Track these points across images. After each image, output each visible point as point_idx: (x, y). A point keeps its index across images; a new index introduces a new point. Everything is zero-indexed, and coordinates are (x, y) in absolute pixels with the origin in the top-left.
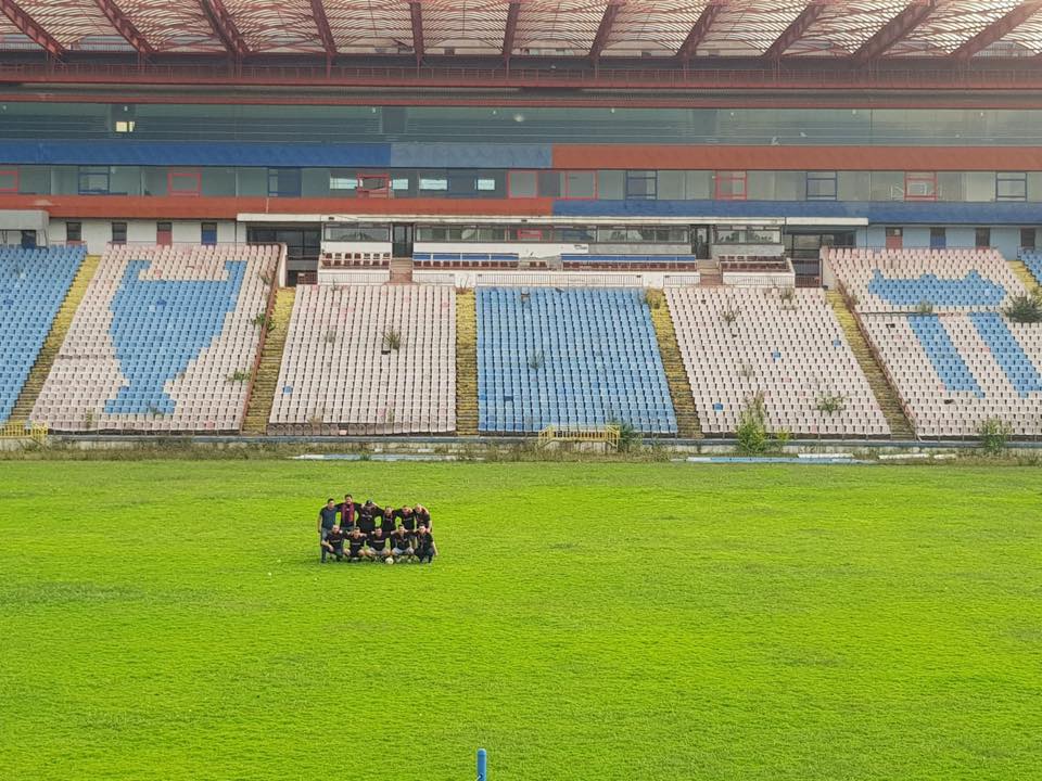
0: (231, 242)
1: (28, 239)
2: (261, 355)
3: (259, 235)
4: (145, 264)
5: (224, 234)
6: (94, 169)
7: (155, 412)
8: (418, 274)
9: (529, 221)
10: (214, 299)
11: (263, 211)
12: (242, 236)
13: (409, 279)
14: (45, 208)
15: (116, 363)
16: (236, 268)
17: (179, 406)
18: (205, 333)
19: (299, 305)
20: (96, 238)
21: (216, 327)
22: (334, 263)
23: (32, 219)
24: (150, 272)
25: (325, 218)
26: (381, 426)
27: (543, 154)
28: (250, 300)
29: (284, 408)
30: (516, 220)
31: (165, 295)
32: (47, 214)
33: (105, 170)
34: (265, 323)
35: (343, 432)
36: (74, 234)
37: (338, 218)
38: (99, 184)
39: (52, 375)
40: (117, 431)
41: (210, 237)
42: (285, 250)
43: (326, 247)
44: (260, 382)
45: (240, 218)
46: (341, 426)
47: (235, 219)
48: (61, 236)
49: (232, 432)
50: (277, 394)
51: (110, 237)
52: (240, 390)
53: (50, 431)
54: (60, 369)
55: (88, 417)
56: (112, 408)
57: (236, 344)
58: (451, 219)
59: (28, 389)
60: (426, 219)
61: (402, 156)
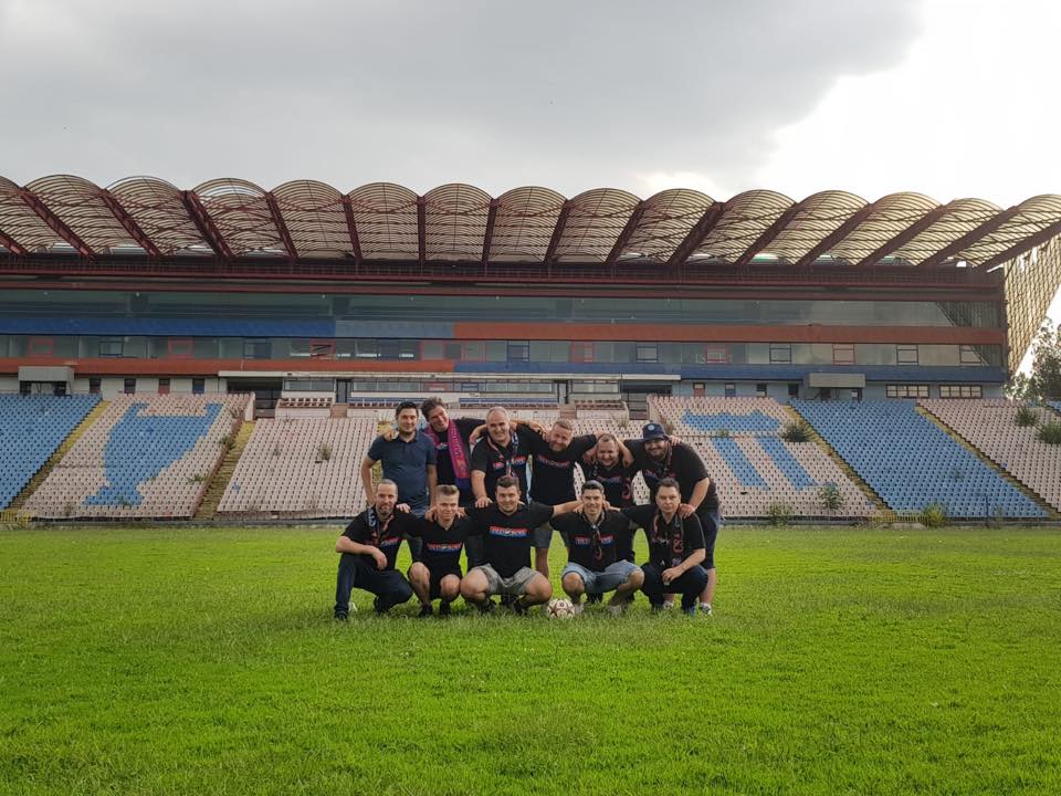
0: (215, 392)
1: (59, 388)
2: (221, 464)
3: (236, 386)
4: (144, 406)
5: (209, 386)
6: (114, 339)
7: (125, 504)
8: (350, 412)
9: (437, 376)
10: (192, 428)
11: (238, 369)
12: (223, 387)
13: (345, 415)
14: (72, 366)
15: (103, 471)
16: (213, 409)
17: (146, 499)
18: (177, 452)
19: (259, 434)
20: (111, 390)
21: (190, 446)
22: (287, 404)
23: (60, 373)
24: (147, 411)
25: (285, 374)
26: (305, 512)
27: (449, 329)
28: (221, 427)
29: (230, 500)
30: (427, 375)
31: (153, 426)
32: (72, 371)
33: (119, 339)
34: (228, 444)
35: (275, 517)
36: (95, 386)
37: (294, 374)
38: (115, 349)
39: (48, 480)
40: (90, 519)
41: (198, 388)
42: (253, 396)
43: (284, 395)
44: (214, 483)
45: (221, 374)
46: (273, 513)
47: (217, 375)
48: (83, 387)
49: (186, 518)
50: (226, 493)
51: (122, 388)
52: (198, 489)
53: (35, 519)
54: (56, 475)
55: (69, 508)
56: (90, 502)
57: (203, 458)
58: (380, 375)
59: (27, 490)
60: (360, 374)
61: (343, 328)
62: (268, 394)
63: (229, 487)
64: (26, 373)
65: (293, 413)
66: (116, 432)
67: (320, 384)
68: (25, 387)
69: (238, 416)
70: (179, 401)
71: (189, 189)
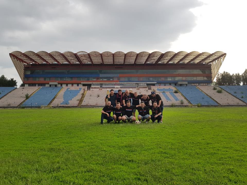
0: (81, 86)
1: (56, 86)
2: (82, 97)
3: (84, 85)
4: (69, 88)
5: (80, 85)
7: (67, 104)
8: (102, 89)
10: (77, 92)
11: (84, 82)
12: (82, 85)
14: (58, 82)
15: (63, 99)
16: (80, 89)
17: (70, 103)
18: (75, 96)
19: (88, 93)
20: (64, 86)
21: (77, 95)
22: (92, 88)
23: (56, 83)
25: (92, 83)
26: (95, 105)
27: (118, 75)
28: (82, 92)
29: (83, 103)
30: (115, 83)
31: (71, 91)
34: (83, 94)
36: (61, 85)
37: (93, 83)
38: (65, 79)
39: (54, 100)
40: (61, 107)
41: (78, 85)
42: (87, 87)
43: (92, 86)
44: (81, 101)
45: (82, 83)
46: (90, 105)
48: (60, 85)
49: (76, 106)
50: (83, 102)
51: (66, 86)
52: (78, 102)
53: (52, 107)
54: (56, 99)
55: (58, 105)
56: (61, 104)
57: (79, 97)
58: (107, 83)
59: (51, 102)
60: (104, 83)
61: (101, 75)
62: (89, 86)
63: (83, 101)
64: (51, 83)
65: (93, 89)
66: (65, 93)
67: (97, 85)
68: (50, 85)
69: (84, 90)
70: (75, 87)
71: (76, 53)
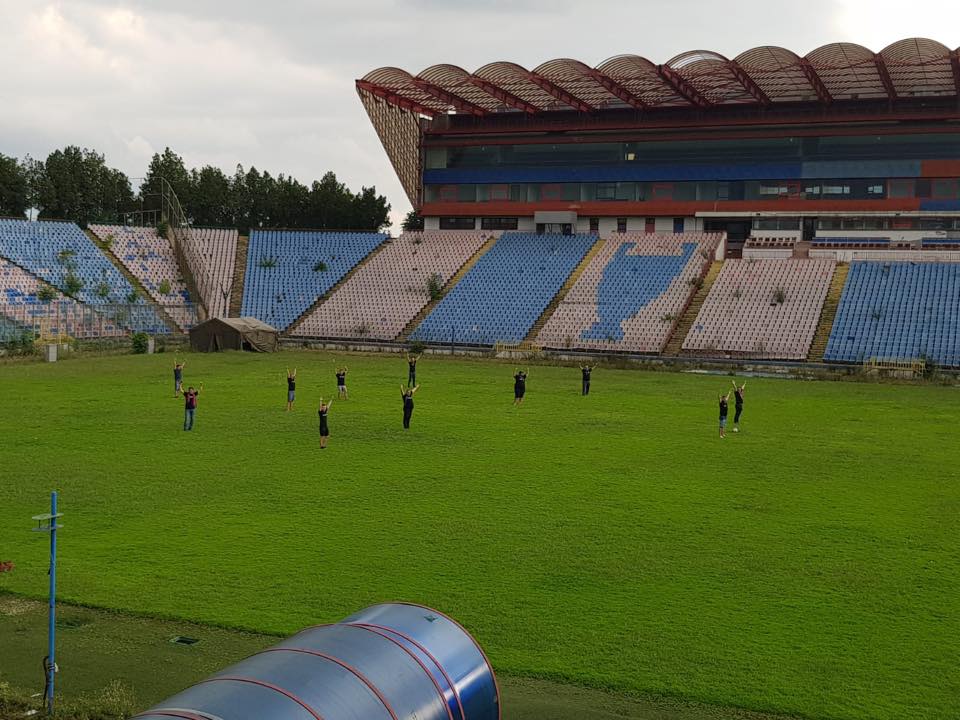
0: (693, 232)
1: (567, 229)
2: (687, 307)
3: (712, 225)
4: (631, 245)
5: (688, 226)
6: (608, 185)
7: (611, 339)
8: (813, 252)
9: (902, 215)
10: (672, 265)
11: (712, 210)
12: (700, 227)
13: (806, 255)
14: (575, 210)
15: (596, 307)
16: (689, 247)
17: (627, 335)
18: (654, 291)
19: (727, 272)
20: (607, 229)
21: (664, 286)
22: (755, 245)
23: (566, 217)
24: (634, 250)
25: (754, 214)
26: (753, 353)
27: (915, 168)
28: (692, 269)
29: (694, 339)
30: (892, 214)
31: (638, 266)
32: (576, 213)
33: (613, 185)
34: (697, 284)
35: (728, 356)
36: (594, 226)
37: (763, 214)
38: (610, 194)
39: (555, 314)
40: (584, 350)
41: (679, 227)
42: (725, 236)
43: (755, 234)
44: (682, 322)
45: (698, 214)
46: (727, 352)
47: (693, 216)
48: (584, 227)
49: (656, 354)
50: (691, 331)
51: (616, 228)
52: (668, 326)
53: (544, 348)
54: (561, 310)
55: (569, 340)
56: (585, 335)
57: (672, 300)
58: (844, 214)
59: (540, 322)
60: (824, 214)
61: (809, 170)
62: (738, 234)
63: (693, 327)
64: (541, 217)
65: (757, 253)
66: (607, 272)
67: (788, 224)
68: (541, 227)
69: (710, 257)
70: (654, 242)
71: (663, 63)
